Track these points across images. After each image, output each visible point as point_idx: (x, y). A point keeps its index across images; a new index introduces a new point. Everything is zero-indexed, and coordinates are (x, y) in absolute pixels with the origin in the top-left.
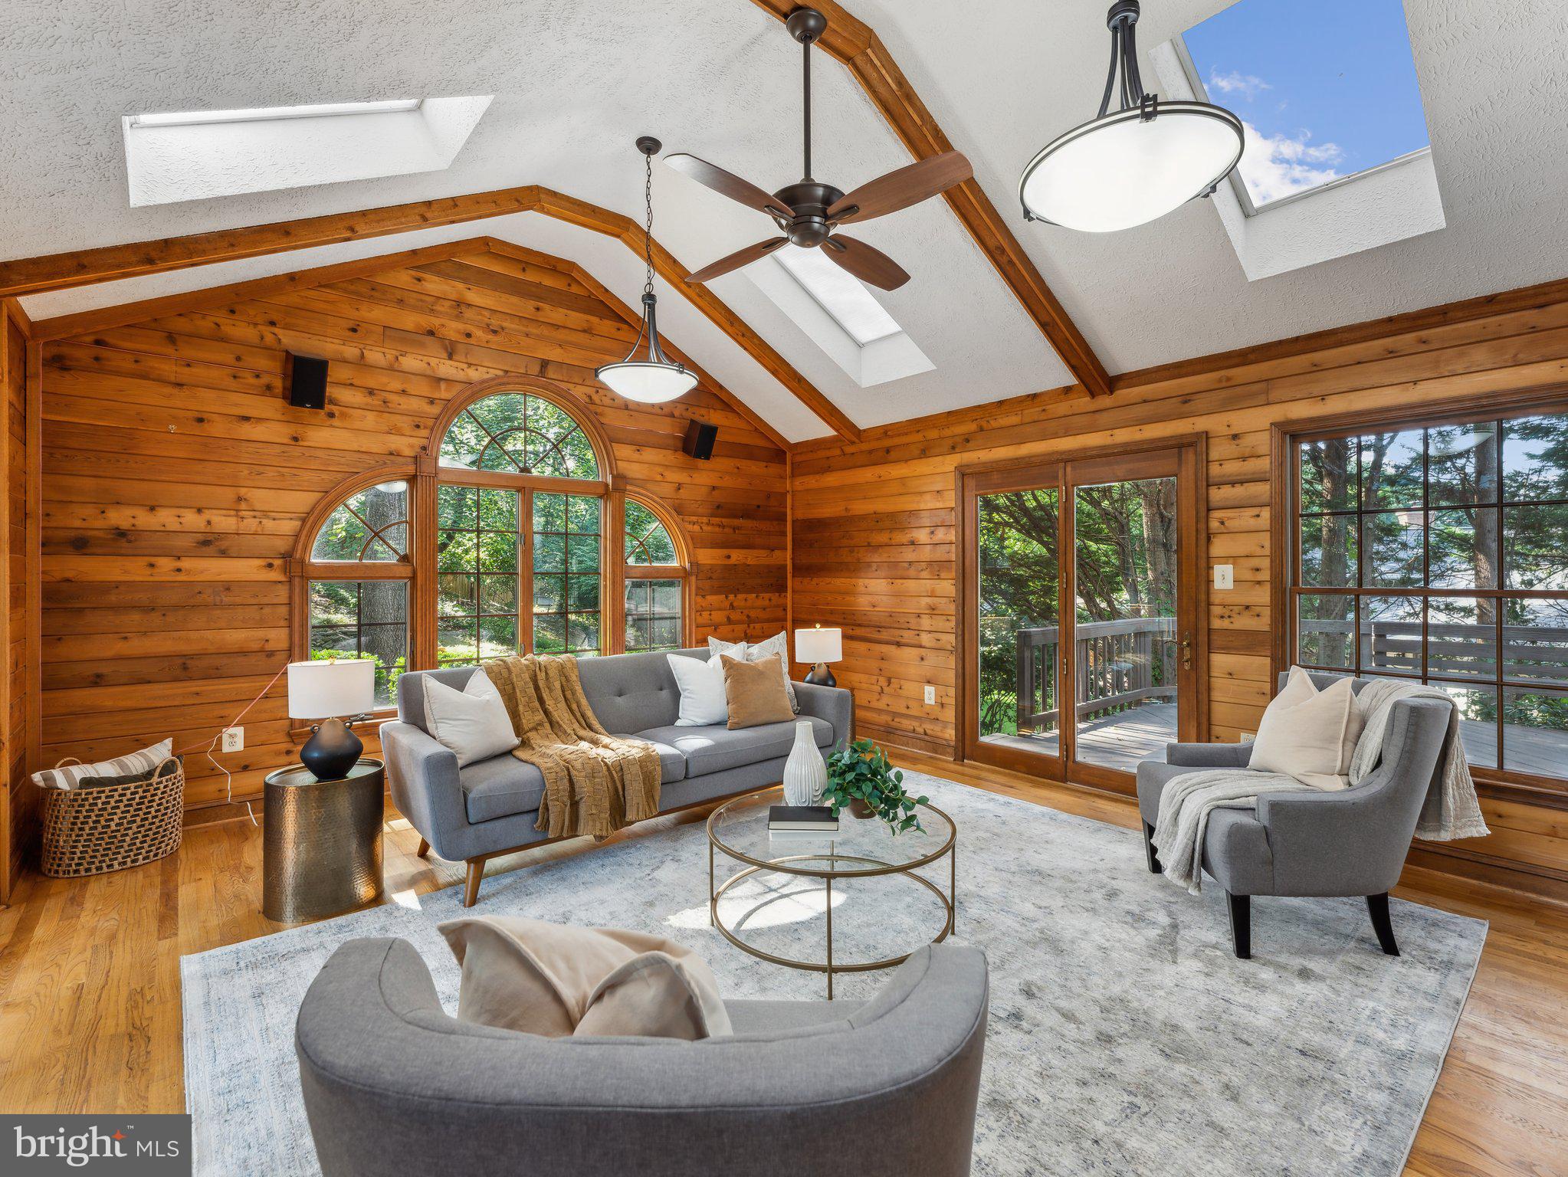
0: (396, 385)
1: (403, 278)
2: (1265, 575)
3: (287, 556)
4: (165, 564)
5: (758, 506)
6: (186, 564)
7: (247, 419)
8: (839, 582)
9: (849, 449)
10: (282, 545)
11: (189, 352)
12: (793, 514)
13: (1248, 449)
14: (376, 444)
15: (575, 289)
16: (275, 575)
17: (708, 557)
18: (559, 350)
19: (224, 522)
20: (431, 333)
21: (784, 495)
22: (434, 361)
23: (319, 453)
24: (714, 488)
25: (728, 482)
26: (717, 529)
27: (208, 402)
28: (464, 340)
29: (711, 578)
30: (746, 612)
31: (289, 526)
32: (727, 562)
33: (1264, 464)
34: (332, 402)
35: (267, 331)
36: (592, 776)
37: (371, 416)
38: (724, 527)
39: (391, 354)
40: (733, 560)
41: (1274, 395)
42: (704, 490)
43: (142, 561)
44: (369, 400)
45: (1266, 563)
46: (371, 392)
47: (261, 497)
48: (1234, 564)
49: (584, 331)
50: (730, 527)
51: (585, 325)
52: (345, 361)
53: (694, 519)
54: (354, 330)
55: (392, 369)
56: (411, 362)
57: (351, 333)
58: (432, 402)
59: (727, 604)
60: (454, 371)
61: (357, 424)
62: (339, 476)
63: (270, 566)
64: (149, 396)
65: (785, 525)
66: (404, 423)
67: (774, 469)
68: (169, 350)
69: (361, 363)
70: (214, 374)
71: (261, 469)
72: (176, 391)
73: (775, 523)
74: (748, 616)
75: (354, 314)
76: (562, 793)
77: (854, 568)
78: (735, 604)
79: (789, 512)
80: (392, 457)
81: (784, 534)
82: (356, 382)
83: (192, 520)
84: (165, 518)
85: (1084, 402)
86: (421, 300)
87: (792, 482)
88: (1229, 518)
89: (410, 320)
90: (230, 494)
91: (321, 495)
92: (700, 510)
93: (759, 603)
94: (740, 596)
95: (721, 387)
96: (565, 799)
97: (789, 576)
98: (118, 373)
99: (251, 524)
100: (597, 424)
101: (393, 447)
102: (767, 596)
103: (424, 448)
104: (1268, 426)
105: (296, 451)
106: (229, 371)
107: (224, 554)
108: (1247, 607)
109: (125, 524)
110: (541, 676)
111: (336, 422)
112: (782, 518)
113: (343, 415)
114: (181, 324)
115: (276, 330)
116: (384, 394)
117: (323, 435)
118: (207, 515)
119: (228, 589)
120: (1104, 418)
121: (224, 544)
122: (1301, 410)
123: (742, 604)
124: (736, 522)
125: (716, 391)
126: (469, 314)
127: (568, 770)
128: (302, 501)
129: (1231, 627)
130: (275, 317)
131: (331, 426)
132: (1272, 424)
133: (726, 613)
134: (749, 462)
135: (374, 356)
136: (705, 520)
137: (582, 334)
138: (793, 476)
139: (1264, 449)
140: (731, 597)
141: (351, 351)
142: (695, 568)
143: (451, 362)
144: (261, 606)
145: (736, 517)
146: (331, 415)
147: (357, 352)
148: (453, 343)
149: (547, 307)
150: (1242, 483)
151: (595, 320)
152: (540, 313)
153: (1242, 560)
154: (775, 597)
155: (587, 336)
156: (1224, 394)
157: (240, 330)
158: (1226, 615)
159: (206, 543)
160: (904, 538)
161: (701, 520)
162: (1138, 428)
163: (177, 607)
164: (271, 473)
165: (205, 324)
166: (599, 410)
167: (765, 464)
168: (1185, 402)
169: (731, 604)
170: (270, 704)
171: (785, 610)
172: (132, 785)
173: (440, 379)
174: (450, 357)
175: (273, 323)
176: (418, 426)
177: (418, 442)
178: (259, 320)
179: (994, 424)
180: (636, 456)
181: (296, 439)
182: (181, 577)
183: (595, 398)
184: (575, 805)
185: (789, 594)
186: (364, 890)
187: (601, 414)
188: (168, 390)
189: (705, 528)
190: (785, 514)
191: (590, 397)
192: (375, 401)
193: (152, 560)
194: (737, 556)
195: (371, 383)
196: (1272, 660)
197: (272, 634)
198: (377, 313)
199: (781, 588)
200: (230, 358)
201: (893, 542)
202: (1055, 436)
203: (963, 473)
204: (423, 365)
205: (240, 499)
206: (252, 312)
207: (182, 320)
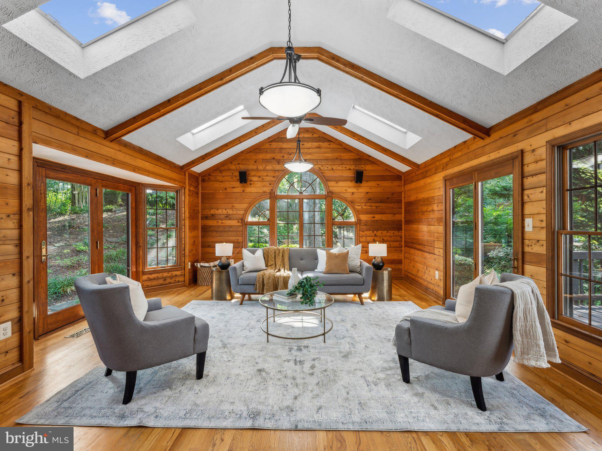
0: (265, 174)
1: (267, 146)
2: (544, 224)
3: (242, 219)
4: (220, 221)
5: (388, 198)
6: (223, 221)
7: (234, 187)
8: (415, 226)
9: (417, 173)
10: (241, 217)
11: (224, 174)
12: (404, 200)
13: (538, 157)
14: (261, 190)
15: (315, 136)
16: (240, 224)
17: (364, 217)
18: (310, 156)
19: (230, 212)
20: (274, 158)
21: (401, 193)
22: (274, 166)
23: (248, 194)
24: (367, 193)
25: (374, 190)
26: (369, 207)
27: (227, 184)
28: (282, 158)
29: (366, 225)
30: (382, 238)
31: (242, 212)
32: (373, 219)
33: (543, 165)
34: (251, 181)
35: (237, 166)
36: (269, 278)
37: (259, 183)
38: (372, 207)
39: (264, 166)
40: (376, 219)
41: (550, 125)
42: (364, 194)
43: (216, 221)
44: (259, 179)
45: (544, 217)
46: (259, 177)
47: (237, 206)
48: (533, 218)
49: (318, 148)
50: (375, 206)
51: (318, 146)
52: (253, 170)
53: (359, 204)
54: (256, 162)
55: (264, 170)
56: (269, 167)
57: (255, 163)
58: (274, 177)
59: (373, 234)
60: (280, 167)
61: (257, 186)
62: (252, 199)
63: (239, 222)
64: (217, 185)
65: (401, 205)
66: (267, 184)
67: (396, 183)
68: (220, 174)
69: (257, 170)
70: (228, 178)
71: (237, 199)
72: (221, 183)
73: (396, 204)
74: (383, 239)
75: (255, 158)
76: (260, 281)
77: (418, 221)
78: (377, 235)
79: (403, 199)
80: (264, 193)
81: (401, 208)
82: (256, 175)
83: (224, 212)
84: (220, 211)
85: (480, 143)
86: (271, 150)
87: (404, 188)
88: (531, 194)
89: (269, 156)
90: (230, 205)
91: (248, 204)
92: (362, 201)
93: (388, 234)
94: (379, 232)
95: (369, 156)
96: (261, 283)
97: (403, 224)
98: (212, 181)
99: (235, 212)
100: (322, 176)
101: (265, 190)
102: (392, 232)
103: (272, 190)
104: (545, 143)
105: (244, 194)
106: (231, 177)
107: (230, 219)
108: (538, 241)
109: (213, 213)
110: (277, 252)
111: (252, 186)
112: (400, 202)
113: (254, 184)
114: (222, 168)
115: (239, 165)
116: (263, 177)
117: (250, 189)
118: (227, 210)
119: (231, 227)
120: (487, 148)
121: (230, 217)
122: (560, 132)
123: (381, 234)
124: (377, 204)
125: (367, 158)
126: (284, 151)
127: (263, 275)
128: (245, 206)
129: (531, 251)
130: (239, 162)
131: (251, 187)
132: (547, 142)
133: (373, 238)
134: (383, 182)
135: (260, 168)
136: (364, 204)
137: (317, 149)
138: (405, 185)
139: (544, 157)
140: (375, 232)
141: (255, 167)
142: (359, 221)
143: (278, 165)
144: (237, 231)
145: (377, 203)
146: (251, 184)
147: (256, 167)
148: (279, 160)
149: (306, 143)
150: (536, 175)
151: (321, 143)
152: (304, 146)
153: (535, 216)
154: (396, 233)
155: (318, 149)
156: (528, 129)
157: (233, 167)
158: (530, 245)
159: (227, 217)
160: (430, 208)
161: (362, 204)
162: (498, 152)
163: (222, 231)
164: (239, 200)
165: (226, 167)
166: (323, 172)
167: (391, 182)
168: (515, 136)
169: (375, 235)
170: (239, 255)
171: (401, 237)
172: (208, 268)
173: (276, 170)
174: (279, 164)
175: (239, 164)
176: (270, 184)
177: (270, 188)
178: (236, 164)
179: (454, 157)
180: (336, 185)
181: (243, 191)
182: (223, 225)
183: (322, 168)
184: (263, 285)
185: (403, 231)
186: (228, 297)
187: (324, 173)
188: (220, 183)
189: (364, 207)
190: (401, 200)
191: (320, 168)
192: (260, 179)
193: (218, 221)
194: (378, 217)
195: (259, 175)
196: (547, 269)
197: (239, 238)
198: (261, 156)
199: (400, 229)
200: (231, 174)
201: (428, 210)
202: (472, 159)
203: (446, 180)
204: (272, 167)
205: (233, 206)
206: (235, 162)
207: (222, 167)
